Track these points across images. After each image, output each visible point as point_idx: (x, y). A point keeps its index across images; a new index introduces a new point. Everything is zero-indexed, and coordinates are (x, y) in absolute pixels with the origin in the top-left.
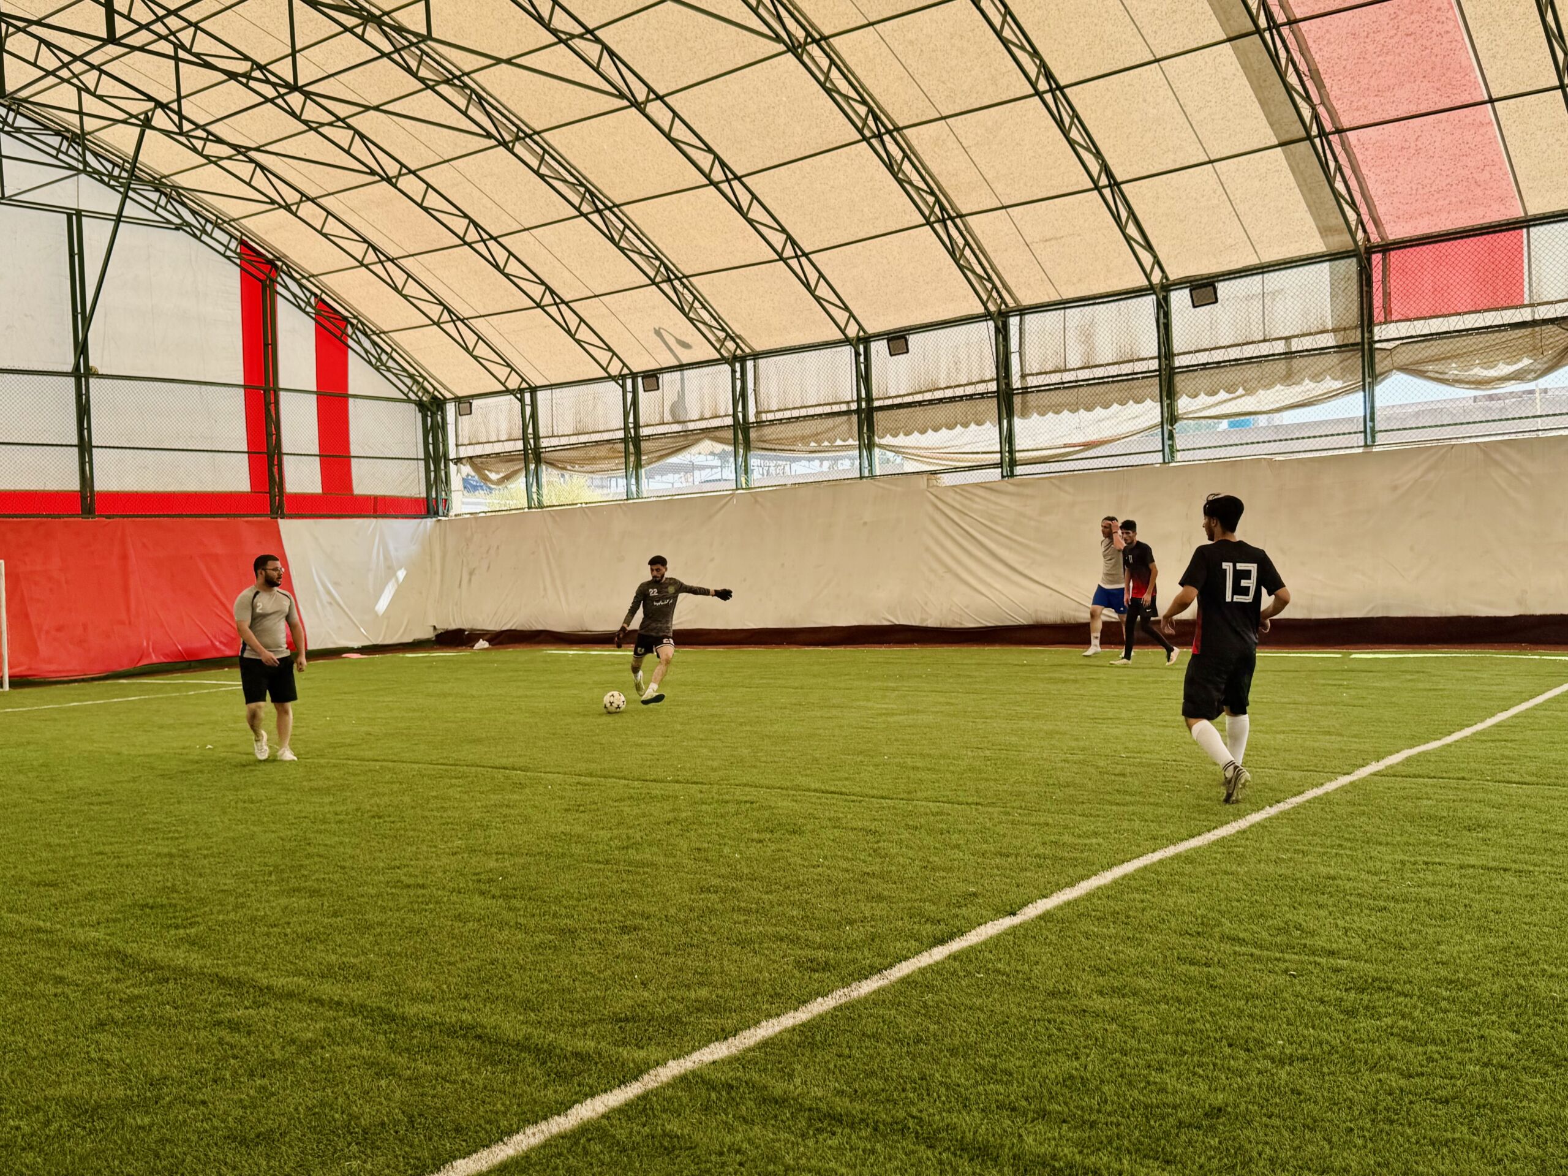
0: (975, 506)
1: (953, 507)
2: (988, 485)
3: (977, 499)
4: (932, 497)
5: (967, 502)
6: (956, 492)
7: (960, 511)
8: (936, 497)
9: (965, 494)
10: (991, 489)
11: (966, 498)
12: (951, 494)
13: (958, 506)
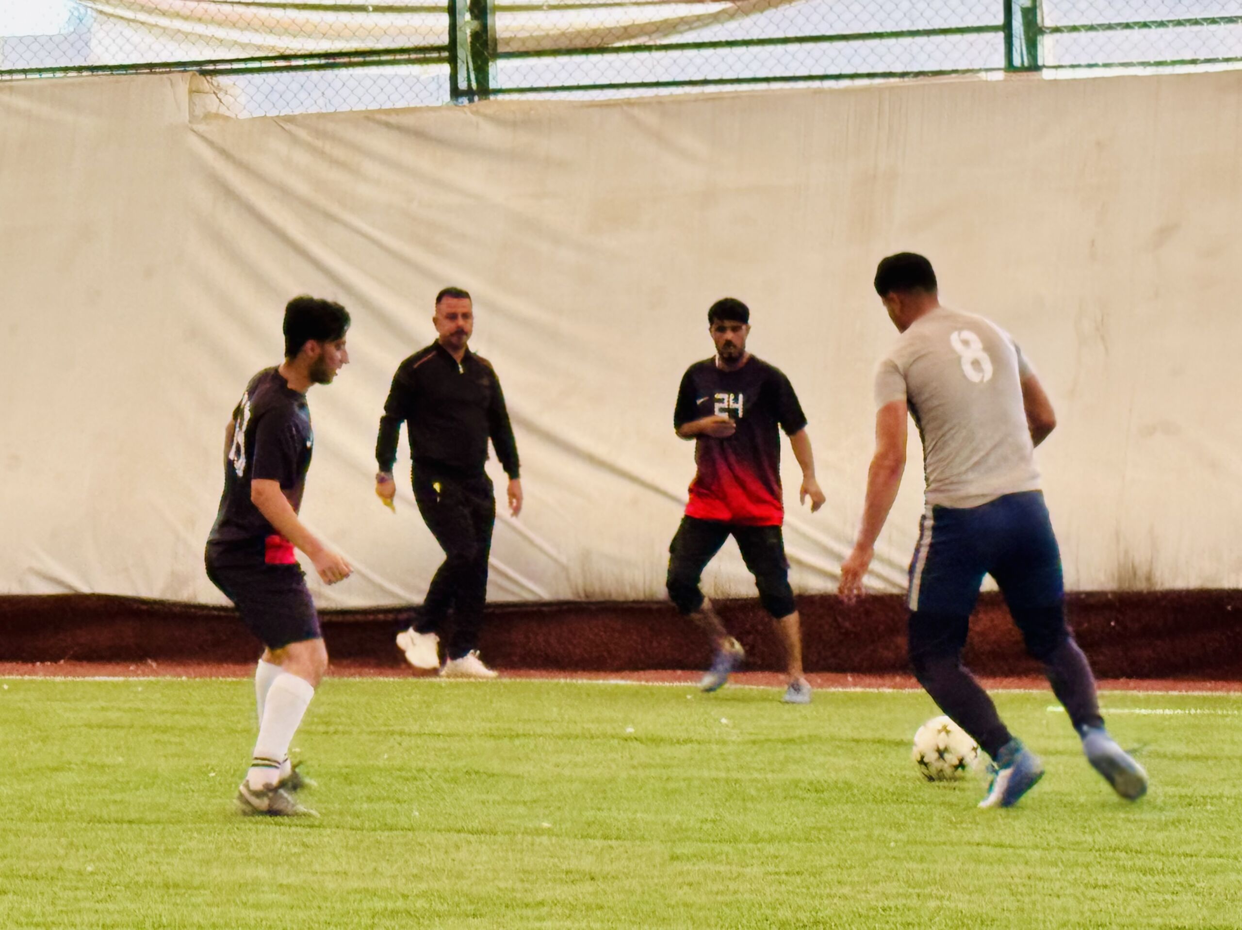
0: (364, 190)
1: (285, 193)
2: (408, 120)
3: (371, 168)
4: (208, 154)
5: (334, 175)
6: (295, 140)
7: (309, 205)
8: (224, 153)
9: (328, 147)
10: (419, 135)
11: (335, 162)
12: (278, 145)
13: (301, 187)
